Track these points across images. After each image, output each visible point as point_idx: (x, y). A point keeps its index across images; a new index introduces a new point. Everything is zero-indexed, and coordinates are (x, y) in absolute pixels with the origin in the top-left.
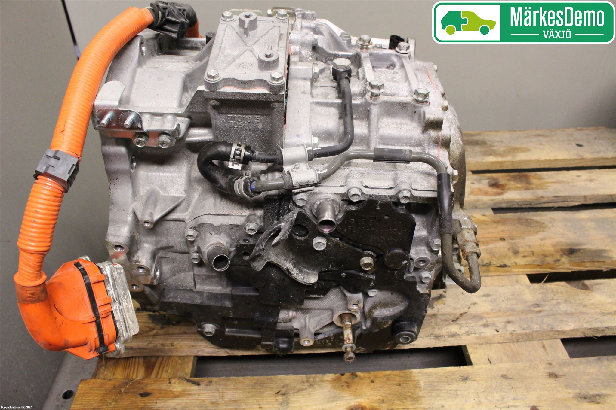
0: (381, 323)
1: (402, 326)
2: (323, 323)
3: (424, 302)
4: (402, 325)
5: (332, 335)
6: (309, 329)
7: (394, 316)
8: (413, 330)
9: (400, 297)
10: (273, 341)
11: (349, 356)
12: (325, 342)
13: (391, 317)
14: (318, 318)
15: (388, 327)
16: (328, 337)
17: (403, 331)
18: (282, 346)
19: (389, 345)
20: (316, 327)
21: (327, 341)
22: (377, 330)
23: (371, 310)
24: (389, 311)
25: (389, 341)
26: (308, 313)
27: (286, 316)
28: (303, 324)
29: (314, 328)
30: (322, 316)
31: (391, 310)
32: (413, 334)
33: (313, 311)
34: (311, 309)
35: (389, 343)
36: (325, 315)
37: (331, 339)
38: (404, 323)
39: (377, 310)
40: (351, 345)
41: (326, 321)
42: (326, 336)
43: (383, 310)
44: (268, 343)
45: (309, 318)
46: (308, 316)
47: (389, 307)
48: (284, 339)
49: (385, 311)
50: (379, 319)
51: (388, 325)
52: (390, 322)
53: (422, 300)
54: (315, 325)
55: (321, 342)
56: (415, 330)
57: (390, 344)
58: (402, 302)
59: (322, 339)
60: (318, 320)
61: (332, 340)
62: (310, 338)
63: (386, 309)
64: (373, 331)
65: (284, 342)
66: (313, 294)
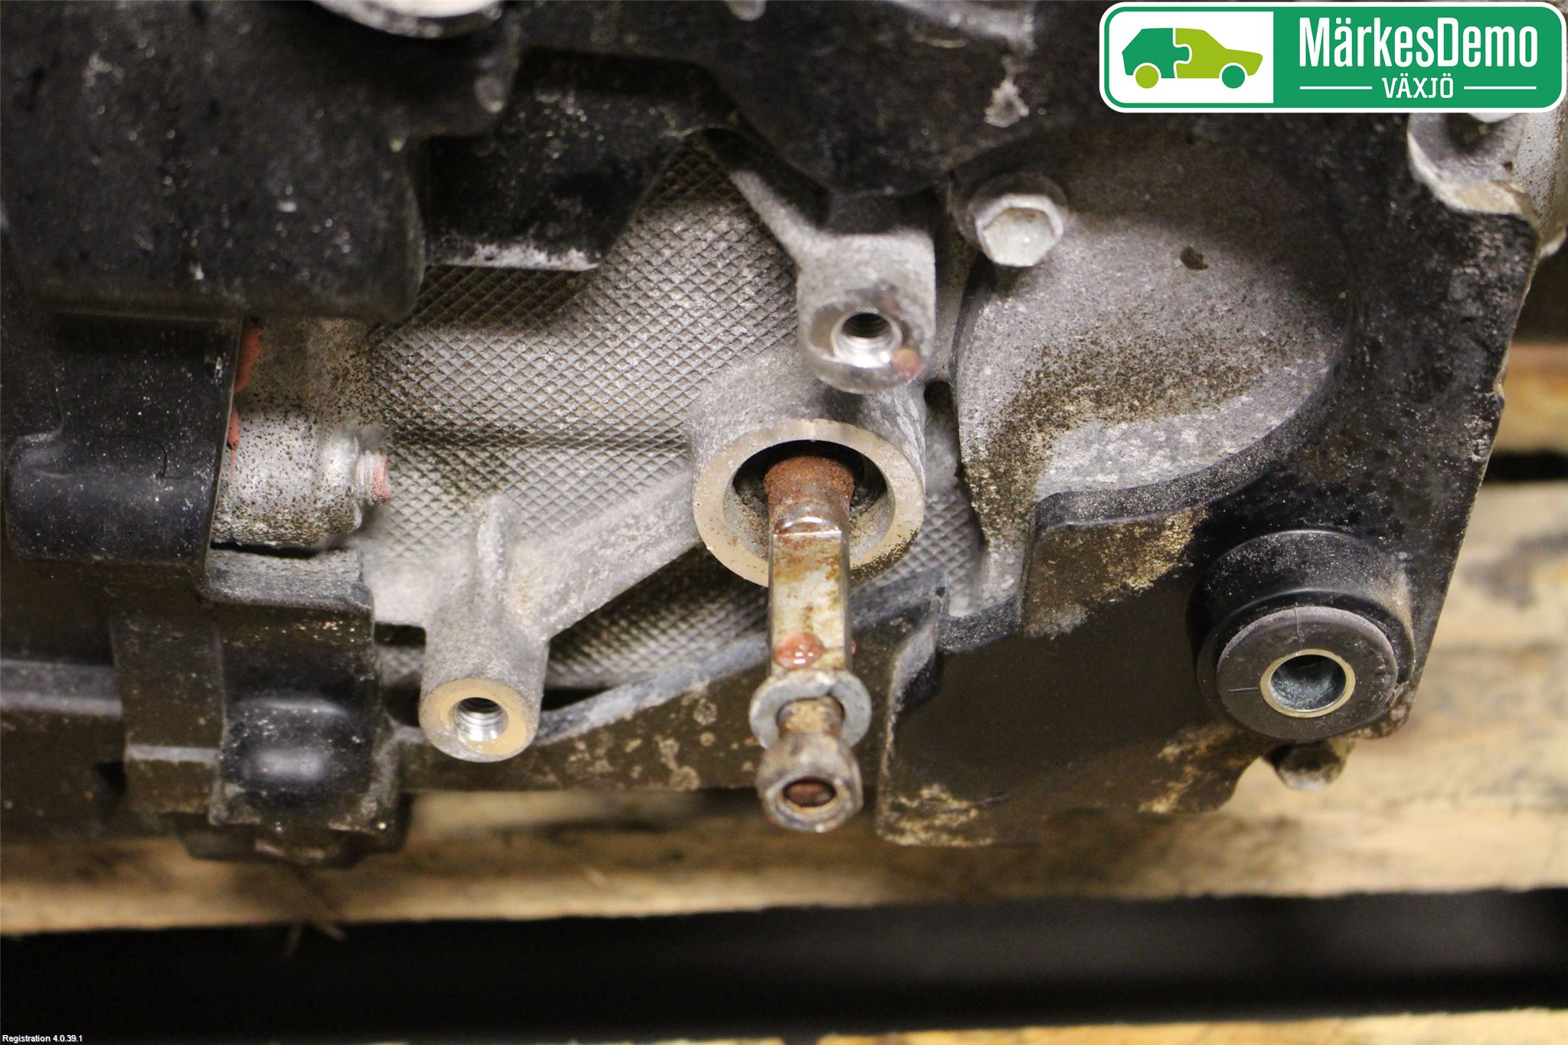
0: (1101, 534)
1: (1280, 564)
2: (615, 567)
3: (1473, 309)
4: (1276, 553)
5: (699, 687)
6: (500, 617)
7: (1214, 478)
8: (1374, 593)
9: (1261, 295)
10: (208, 738)
11: (805, 758)
12: (649, 751)
13: (1187, 489)
14: (584, 528)
15: (1162, 582)
16: (673, 704)
17: (1289, 601)
18: (277, 764)
19: (1172, 770)
20: (563, 598)
21: (668, 747)
22: (1069, 618)
23: (1011, 428)
24: (1174, 447)
25: (1169, 734)
26: (492, 480)
27: (294, 481)
28: (460, 582)
29: (546, 612)
30: (611, 516)
31: (1189, 436)
32: (1374, 630)
33: (534, 459)
34: (518, 439)
35: (1171, 751)
36: (636, 504)
37: (695, 729)
38: (1300, 544)
39: (1065, 440)
40: (825, 680)
41: (647, 546)
42: (655, 699)
43: (1114, 432)
44: (175, 754)
45: (510, 534)
46: (493, 506)
47: (1172, 407)
48: (294, 707)
49: (1135, 452)
50: (1081, 507)
51: (1161, 568)
52: (1177, 537)
53: (1458, 291)
54: (551, 588)
55: (612, 756)
56: (1398, 597)
57: (1181, 759)
58: (1275, 350)
59: (620, 729)
60: (583, 547)
61: (707, 739)
62: (500, 681)
63: (1146, 426)
64: (1033, 629)
65: (299, 733)
66: (506, 237)
